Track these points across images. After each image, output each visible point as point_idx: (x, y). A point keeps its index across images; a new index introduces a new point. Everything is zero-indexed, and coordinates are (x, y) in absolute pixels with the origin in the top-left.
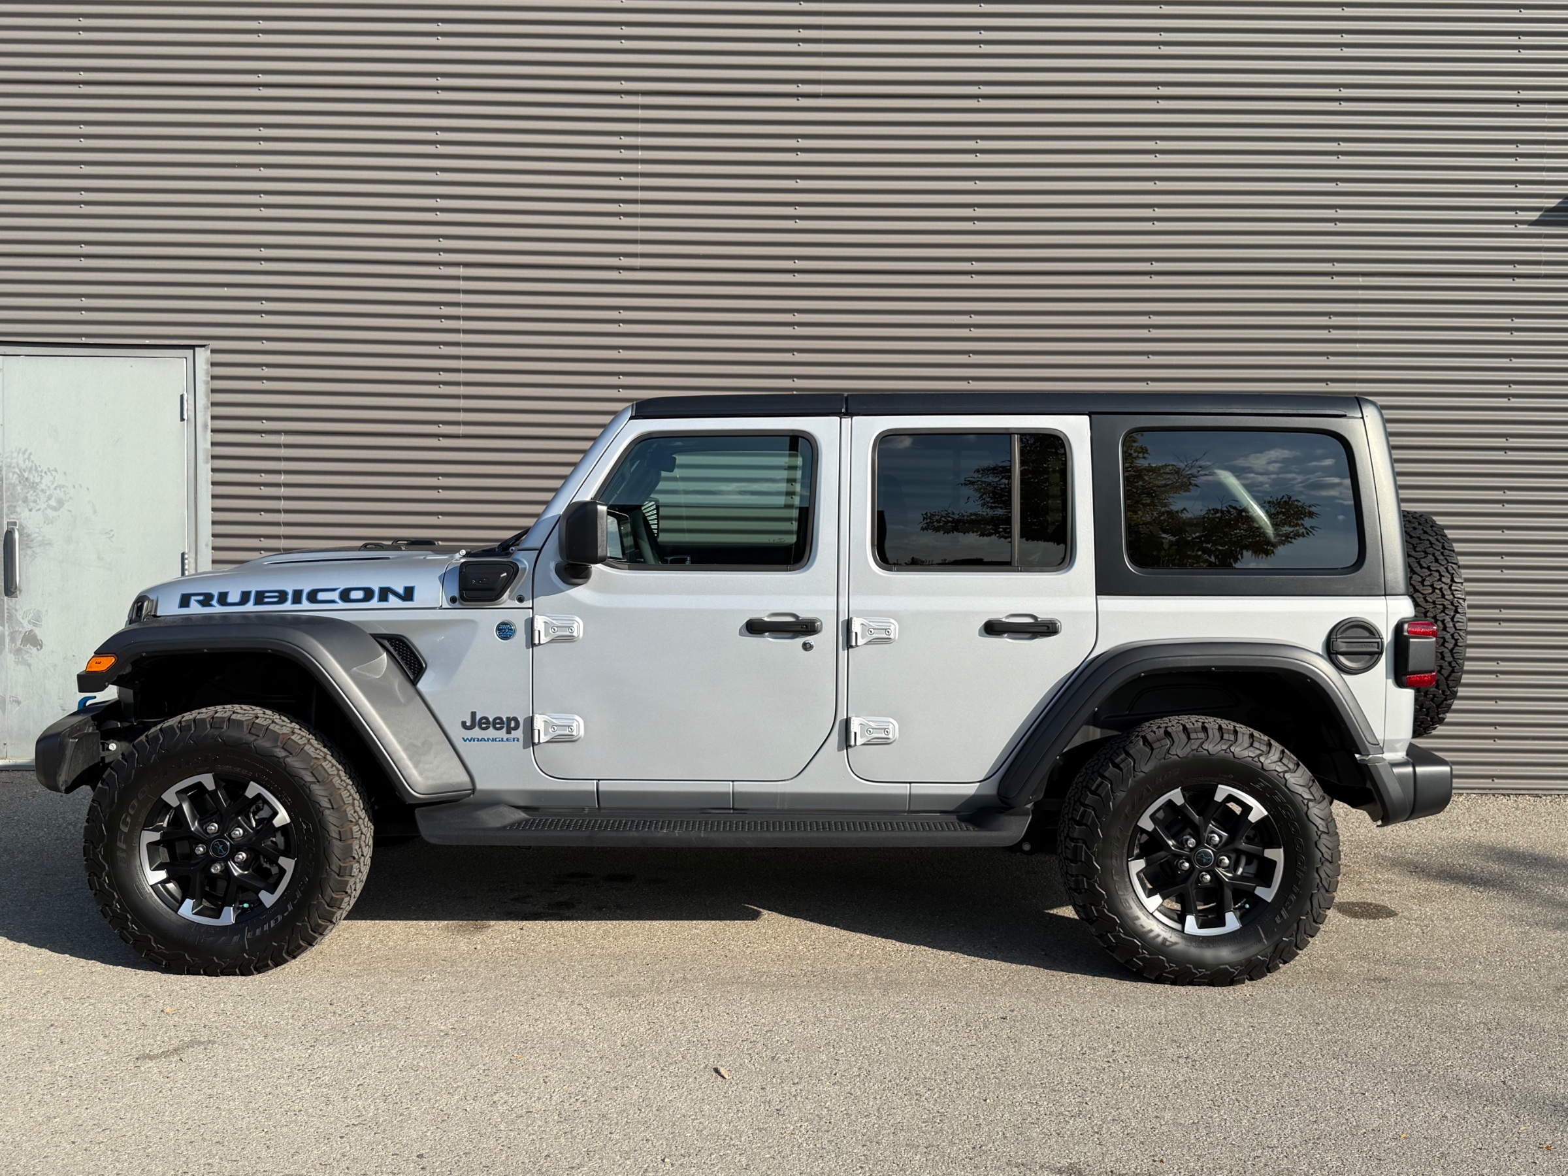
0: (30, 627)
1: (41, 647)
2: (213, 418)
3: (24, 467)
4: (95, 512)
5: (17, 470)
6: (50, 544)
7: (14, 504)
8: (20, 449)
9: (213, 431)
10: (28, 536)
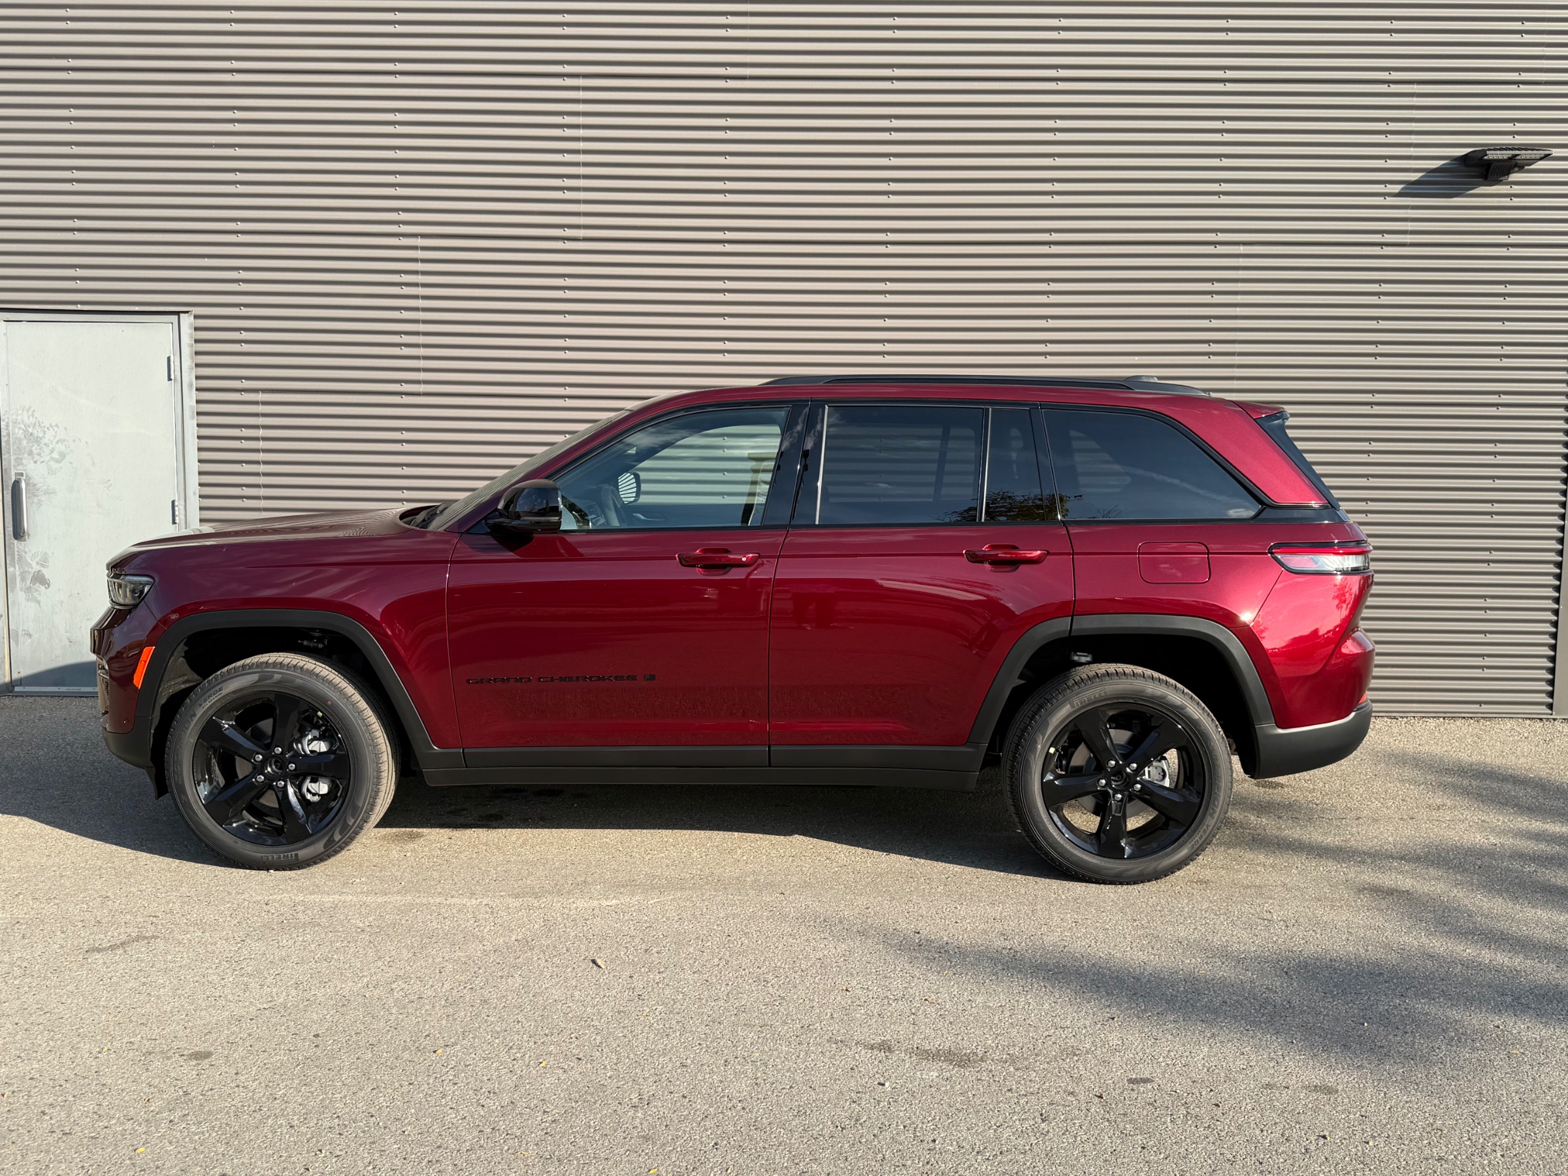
0: (38, 568)
1: (49, 586)
2: (197, 378)
3: (28, 423)
4: (94, 464)
5: (23, 426)
6: (54, 493)
7: (21, 457)
8: (24, 407)
9: (197, 390)
10: (35, 485)
